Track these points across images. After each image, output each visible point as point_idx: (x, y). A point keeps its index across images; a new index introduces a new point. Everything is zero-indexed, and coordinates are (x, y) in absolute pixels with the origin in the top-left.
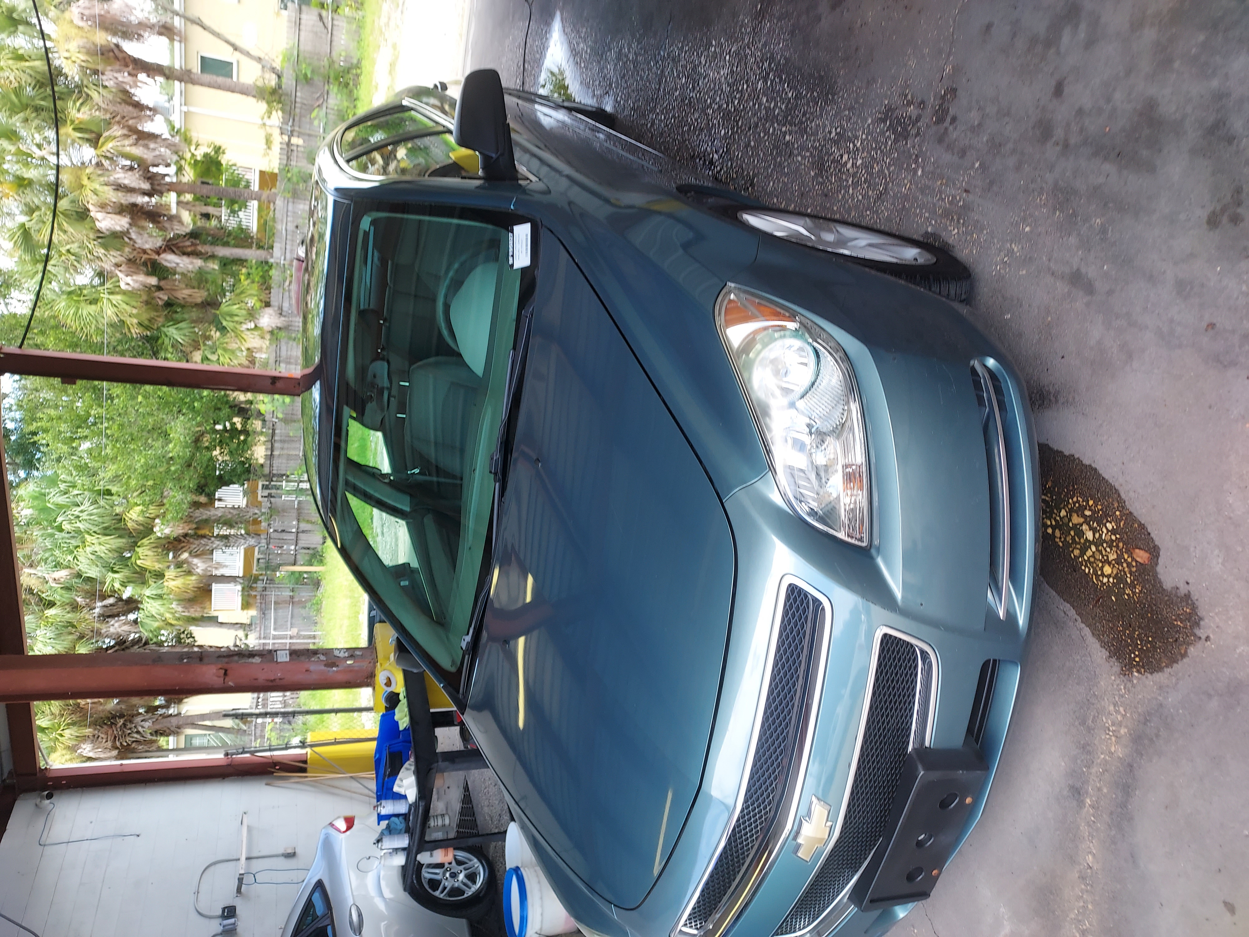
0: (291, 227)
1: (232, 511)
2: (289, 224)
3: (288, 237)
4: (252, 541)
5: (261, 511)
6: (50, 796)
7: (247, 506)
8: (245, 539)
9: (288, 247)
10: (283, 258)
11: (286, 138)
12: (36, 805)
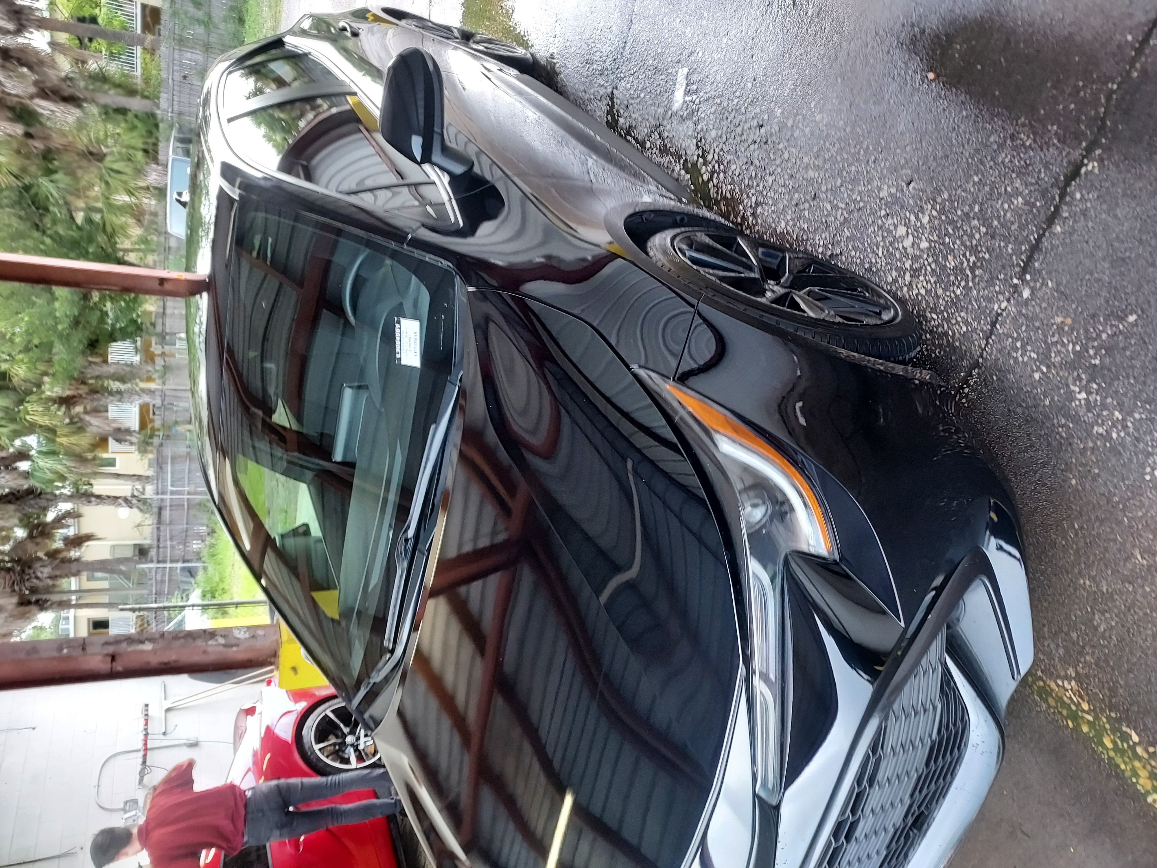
0: (178, 77)
1: (125, 368)
2: (176, 73)
3: (176, 88)
4: (146, 399)
5: (154, 369)
7: (140, 363)
8: (139, 395)
9: (175, 98)
10: (170, 110)
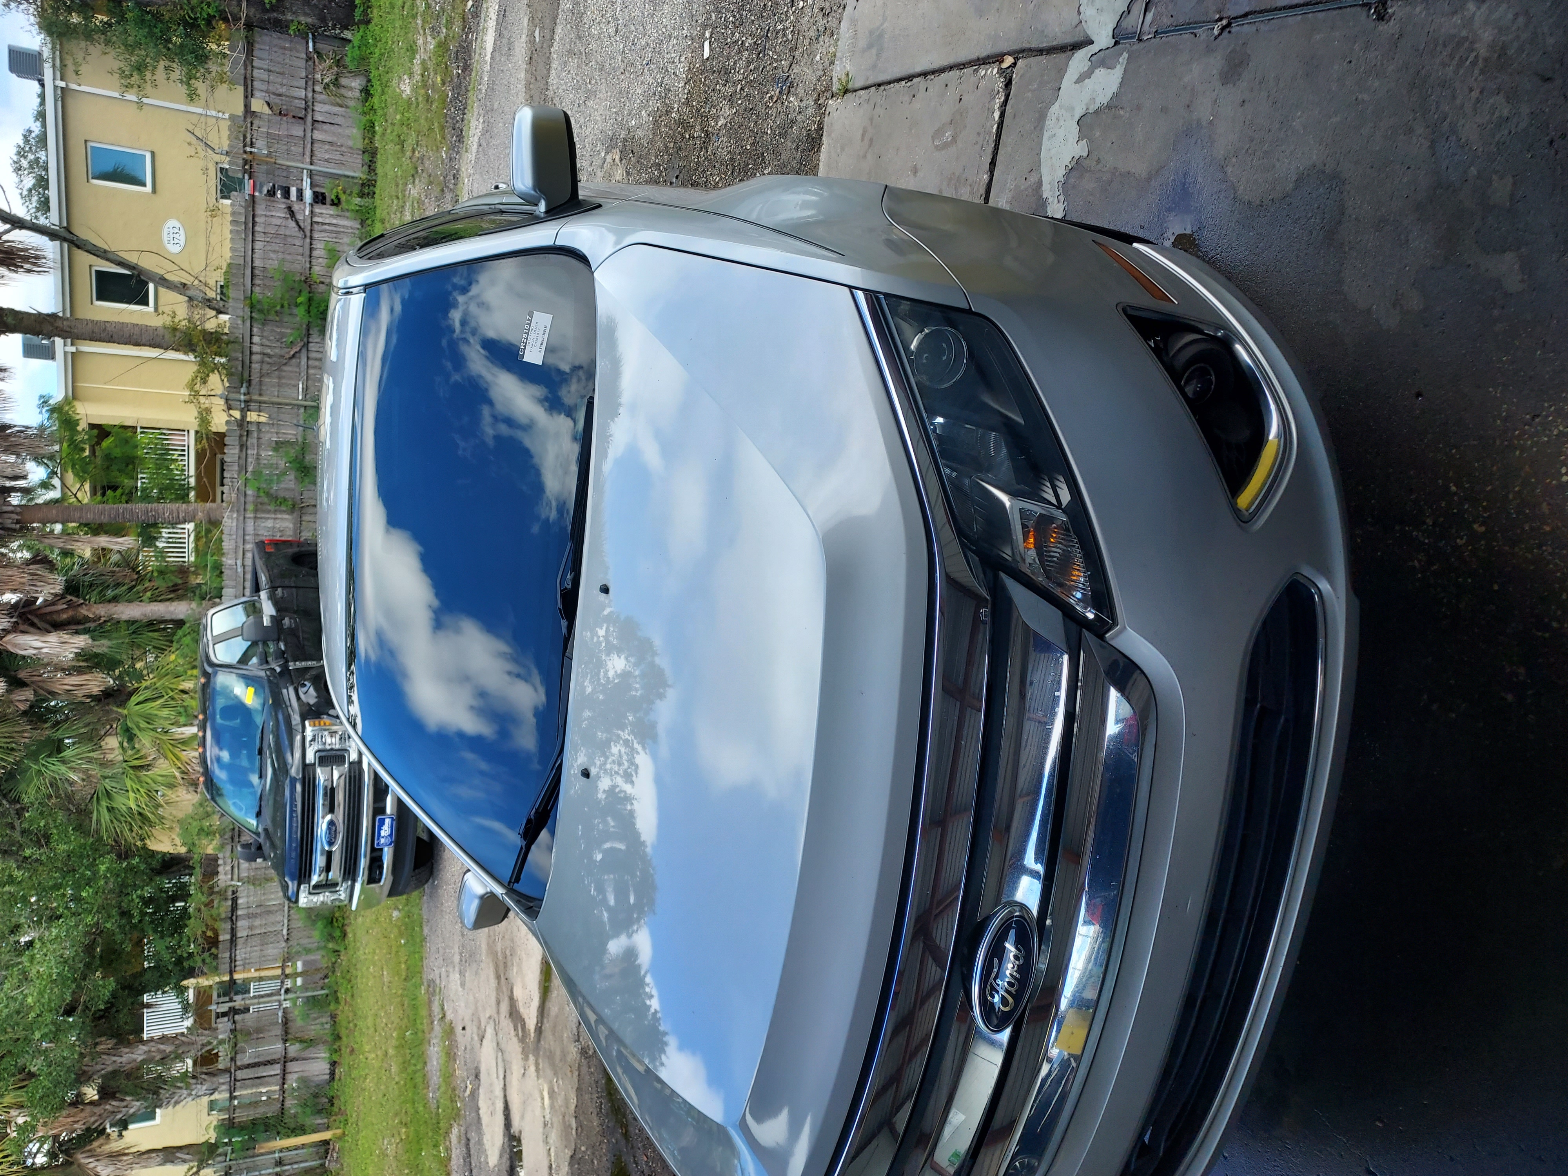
7: (191, 1031)
11: (237, 414)
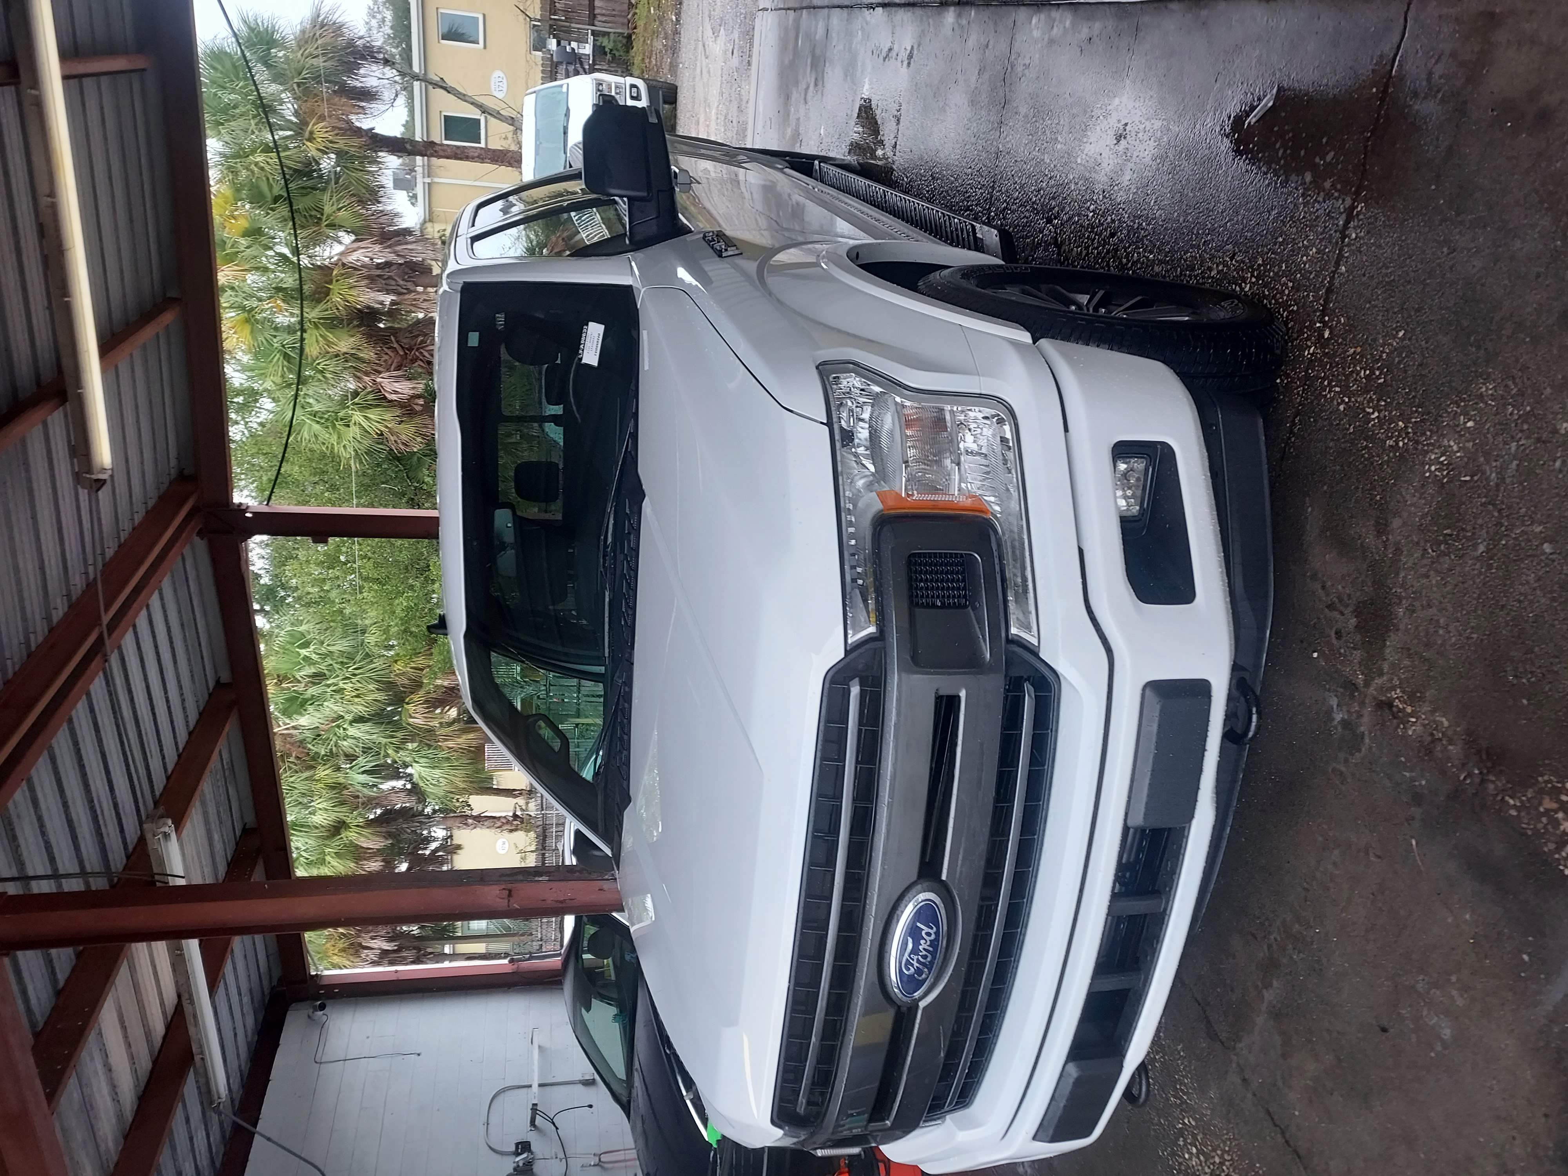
6: (322, 1007)
12: (309, 1017)
